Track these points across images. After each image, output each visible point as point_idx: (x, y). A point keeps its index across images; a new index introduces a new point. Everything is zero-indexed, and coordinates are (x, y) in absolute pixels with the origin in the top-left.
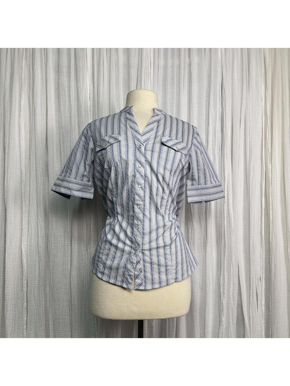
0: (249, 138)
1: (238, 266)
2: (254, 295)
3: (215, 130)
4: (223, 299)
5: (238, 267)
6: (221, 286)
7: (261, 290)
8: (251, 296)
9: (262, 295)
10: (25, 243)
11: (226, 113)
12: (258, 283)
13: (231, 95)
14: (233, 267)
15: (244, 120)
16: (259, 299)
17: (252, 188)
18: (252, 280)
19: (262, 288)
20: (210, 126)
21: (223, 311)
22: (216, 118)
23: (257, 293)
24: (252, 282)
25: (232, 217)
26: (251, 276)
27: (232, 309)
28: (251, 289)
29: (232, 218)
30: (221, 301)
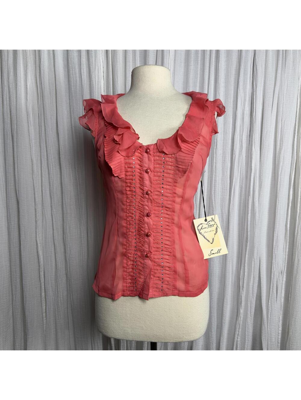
0: (281, 123)
1: (260, 259)
2: (274, 288)
3: (243, 114)
4: (242, 293)
5: (260, 261)
6: (241, 280)
7: (281, 283)
8: (271, 290)
9: (282, 288)
10: (40, 235)
11: (257, 95)
12: (279, 277)
13: (264, 73)
14: (254, 261)
15: (277, 103)
16: (279, 291)
17: (280, 180)
18: (273, 274)
19: (282, 281)
20: (239, 110)
21: (241, 304)
22: (245, 100)
23: (278, 286)
24: (273, 276)
25: (257, 210)
26: (272, 270)
27: (251, 302)
28: (272, 283)
29: (257, 212)
30: (240, 294)
